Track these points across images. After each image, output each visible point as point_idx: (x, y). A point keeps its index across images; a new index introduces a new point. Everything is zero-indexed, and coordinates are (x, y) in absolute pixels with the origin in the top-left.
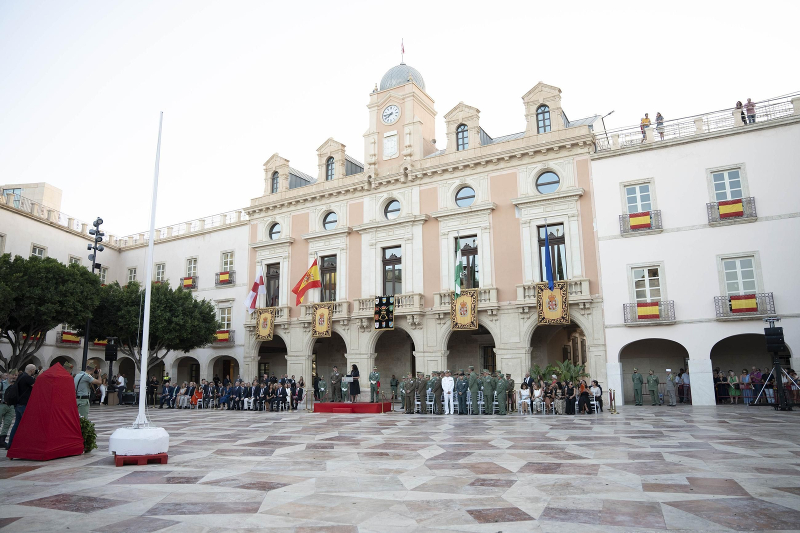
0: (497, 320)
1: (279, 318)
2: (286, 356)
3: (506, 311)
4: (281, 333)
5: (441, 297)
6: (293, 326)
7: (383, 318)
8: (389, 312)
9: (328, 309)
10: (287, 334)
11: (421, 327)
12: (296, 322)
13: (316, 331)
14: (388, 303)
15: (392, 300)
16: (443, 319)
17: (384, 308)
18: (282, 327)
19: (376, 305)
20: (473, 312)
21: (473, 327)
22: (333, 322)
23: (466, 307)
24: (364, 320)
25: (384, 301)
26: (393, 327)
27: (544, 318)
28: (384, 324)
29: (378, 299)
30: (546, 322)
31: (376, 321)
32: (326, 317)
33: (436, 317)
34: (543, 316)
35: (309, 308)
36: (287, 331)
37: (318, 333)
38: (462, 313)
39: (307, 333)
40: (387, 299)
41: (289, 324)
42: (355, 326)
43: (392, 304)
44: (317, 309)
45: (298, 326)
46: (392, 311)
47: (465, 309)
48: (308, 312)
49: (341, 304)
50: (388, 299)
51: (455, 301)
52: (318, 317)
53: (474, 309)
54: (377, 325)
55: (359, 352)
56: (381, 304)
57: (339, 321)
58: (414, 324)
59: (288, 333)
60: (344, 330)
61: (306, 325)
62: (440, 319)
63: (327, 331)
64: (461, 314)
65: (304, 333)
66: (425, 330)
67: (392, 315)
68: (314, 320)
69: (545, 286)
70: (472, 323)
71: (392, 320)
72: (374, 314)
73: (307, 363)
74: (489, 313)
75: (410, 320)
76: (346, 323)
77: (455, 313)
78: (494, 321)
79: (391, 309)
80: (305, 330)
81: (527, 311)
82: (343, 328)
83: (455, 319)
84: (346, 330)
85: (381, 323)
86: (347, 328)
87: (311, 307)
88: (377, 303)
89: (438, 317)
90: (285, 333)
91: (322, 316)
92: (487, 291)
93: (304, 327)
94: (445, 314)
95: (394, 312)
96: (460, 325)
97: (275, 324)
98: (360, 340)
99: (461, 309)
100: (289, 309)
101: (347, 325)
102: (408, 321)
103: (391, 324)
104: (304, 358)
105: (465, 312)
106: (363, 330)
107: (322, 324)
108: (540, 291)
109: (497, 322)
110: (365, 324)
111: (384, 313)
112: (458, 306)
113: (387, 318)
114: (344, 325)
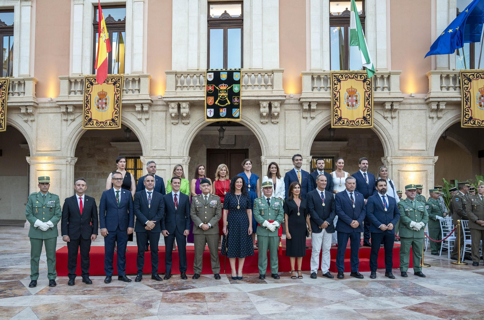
0: (395, 118)
1: (16, 96)
2: (28, 158)
3: (408, 107)
4: (19, 122)
5: (313, 79)
6: (42, 110)
7: (223, 102)
8: (232, 94)
9: (114, 84)
10: (29, 123)
11: (277, 120)
12: (48, 105)
13: (91, 119)
14: (230, 81)
15: (236, 76)
16: (314, 110)
17: (223, 87)
18: (23, 111)
19: (209, 83)
20: (366, 103)
21: (365, 125)
22: (125, 106)
23: (356, 96)
24: (184, 105)
25: (224, 76)
26: (238, 117)
27: (471, 118)
28: (223, 112)
29: (212, 74)
30: (474, 124)
31: (209, 107)
32: (111, 97)
33: (305, 108)
34: (470, 115)
35: (76, 82)
36: (32, 118)
37: (95, 122)
38: (350, 103)
39: (69, 122)
40: (228, 75)
41: (36, 106)
42: (163, 114)
43: (238, 82)
44: (92, 84)
45: (50, 110)
46: (239, 92)
47: (355, 98)
48: (73, 89)
49: (137, 79)
50: (230, 74)
51: (338, 86)
52: (94, 97)
53: (367, 99)
54: (210, 113)
55: (166, 155)
56: (217, 80)
57: (133, 106)
58: (270, 115)
59: (32, 121)
60: (140, 120)
61: (70, 110)
62: (310, 110)
63: (113, 120)
64: (348, 105)
65: (64, 123)
66: (281, 125)
67: (238, 98)
68: (87, 101)
69: (473, 75)
70: (364, 118)
71: (238, 107)
72: (205, 95)
73: (68, 169)
74: (388, 106)
75: (264, 110)
76: (146, 108)
77: (338, 103)
78: (390, 119)
79: (236, 89)
80: (65, 117)
81: (444, 107)
82: (139, 116)
83: (339, 111)
84: (144, 121)
85: (217, 109)
86: (146, 116)
87: (79, 80)
88: (210, 79)
89: (307, 108)
90: (26, 121)
91: (102, 96)
92: (386, 76)
93: (67, 113)
94: (319, 104)
95: (241, 95)
96: (346, 121)
97: (9, 104)
98: (168, 136)
99: (348, 98)
100: (35, 83)
101: (147, 112)
102: (262, 110)
103: (235, 112)
104: (64, 161)
105: (354, 103)
106: (177, 121)
107: (103, 108)
108: (466, 81)
109: (394, 120)
110: (185, 110)
111: (223, 94)
112: (344, 94)
113: (229, 103)
114: (142, 112)
